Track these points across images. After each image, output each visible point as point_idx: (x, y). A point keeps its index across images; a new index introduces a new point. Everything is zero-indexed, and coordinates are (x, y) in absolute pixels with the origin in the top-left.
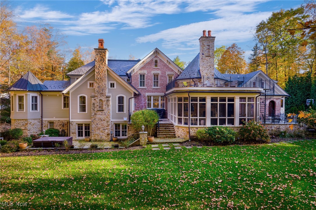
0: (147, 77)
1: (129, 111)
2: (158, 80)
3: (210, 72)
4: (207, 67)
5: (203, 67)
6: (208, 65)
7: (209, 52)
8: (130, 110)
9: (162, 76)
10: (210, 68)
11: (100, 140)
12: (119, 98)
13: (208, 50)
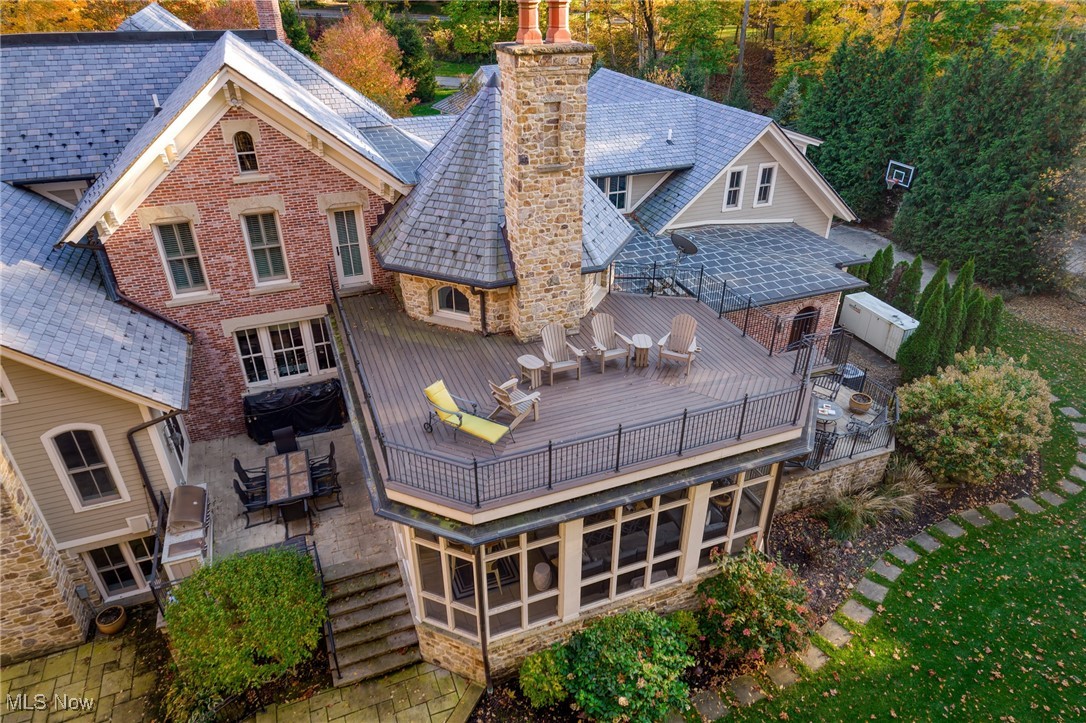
0: (206, 240)
1: (147, 485)
2: (276, 239)
3: (562, 253)
4: (548, 230)
5: (525, 231)
6: (554, 214)
7: (557, 141)
8: (151, 479)
9: (294, 223)
10: (560, 231)
11: (26, 655)
12: (64, 442)
13: (550, 134)
